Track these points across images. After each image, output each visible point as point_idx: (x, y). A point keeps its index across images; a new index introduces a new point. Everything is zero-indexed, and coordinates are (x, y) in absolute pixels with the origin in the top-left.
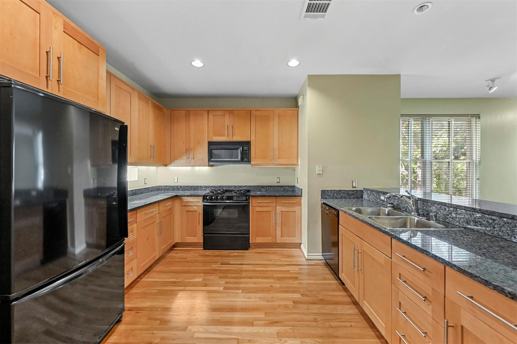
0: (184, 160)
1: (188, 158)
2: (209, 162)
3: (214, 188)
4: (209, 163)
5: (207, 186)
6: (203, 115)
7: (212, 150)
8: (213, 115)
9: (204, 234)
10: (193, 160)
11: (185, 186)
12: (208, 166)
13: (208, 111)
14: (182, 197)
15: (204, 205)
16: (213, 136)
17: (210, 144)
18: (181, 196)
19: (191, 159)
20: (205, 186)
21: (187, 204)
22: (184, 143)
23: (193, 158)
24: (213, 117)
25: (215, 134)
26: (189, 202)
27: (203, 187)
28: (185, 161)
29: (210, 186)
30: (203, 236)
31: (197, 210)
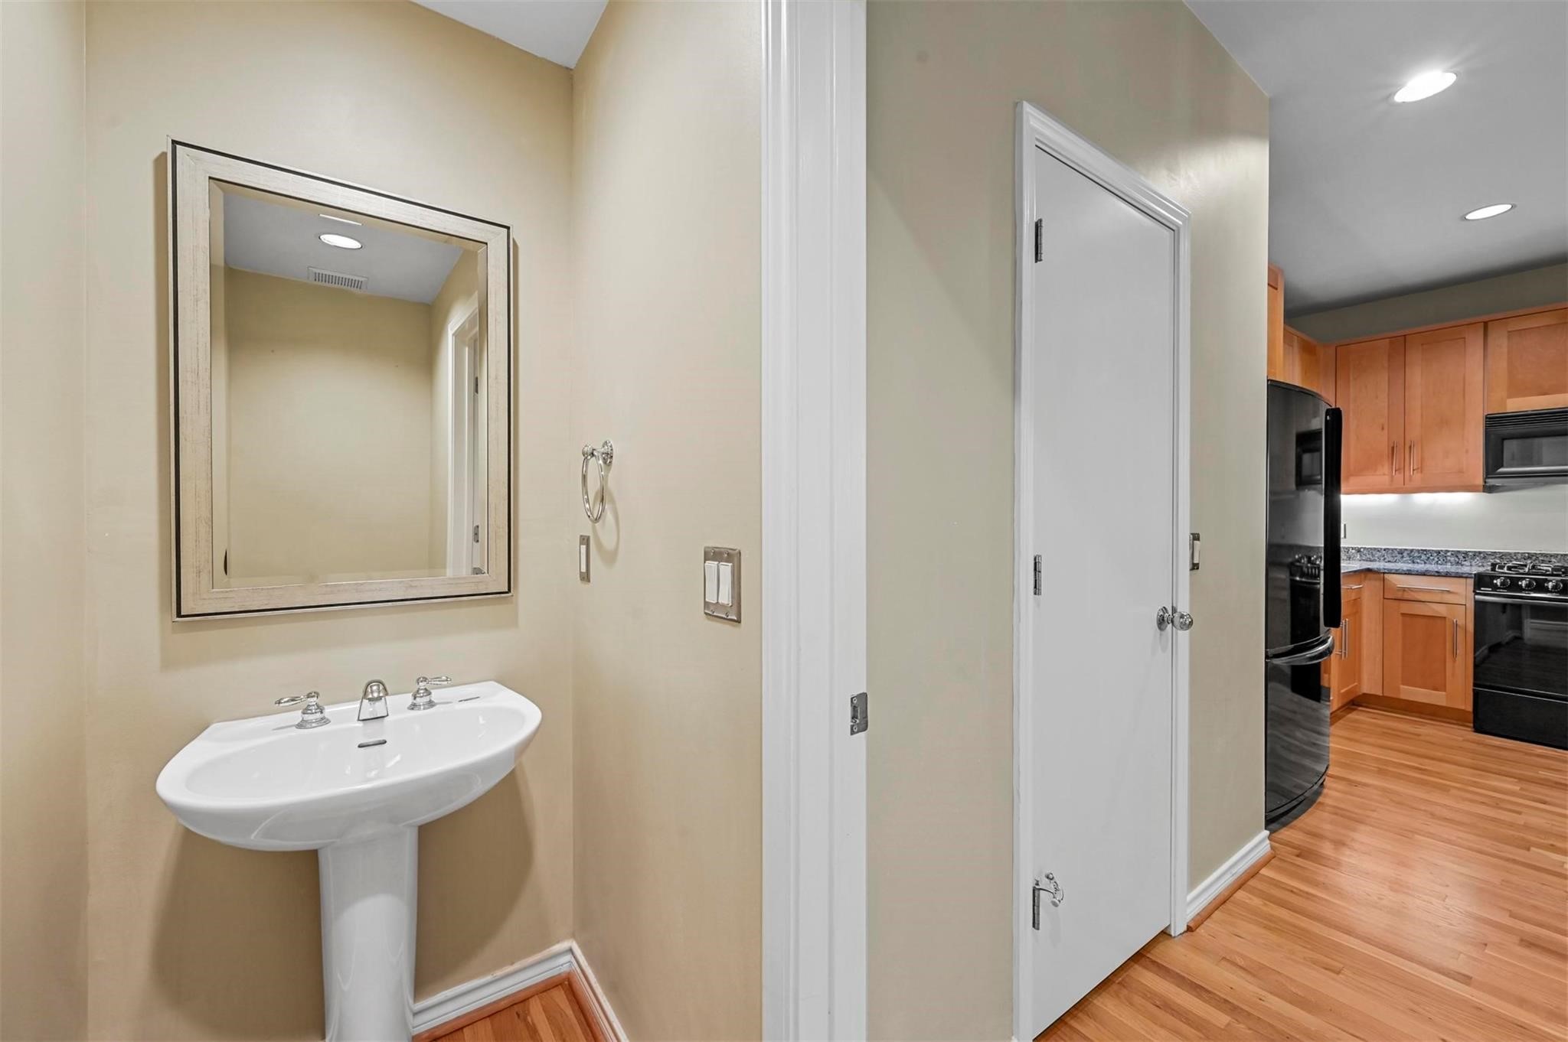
0: (1383, 474)
1: (1399, 469)
2: (1489, 478)
3: (1501, 558)
4: (1487, 480)
5: (1466, 553)
6: (1464, 338)
7: (1504, 439)
8: (1509, 332)
9: (1475, 685)
10: (1419, 475)
11: (1375, 549)
12: (1484, 491)
13: (1486, 324)
14: (1386, 576)
15: (1477, 602)
16: (1510, 397)
17: (1493, 422)
18: (1384, 573)
19: (1413, 470)
20: (1459, 552)
21: (1406, 596)
22: (1383, 429)
23: (1421, 469)
24: (1509, 338)
25: (1517, 389)
26: (1412, 591)
27: (1449, 554)
28: (1387, 477)
29: (1480, 553)
30: (1474, 690)
31: (1445, 615)
